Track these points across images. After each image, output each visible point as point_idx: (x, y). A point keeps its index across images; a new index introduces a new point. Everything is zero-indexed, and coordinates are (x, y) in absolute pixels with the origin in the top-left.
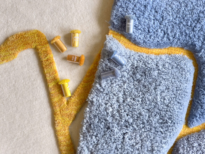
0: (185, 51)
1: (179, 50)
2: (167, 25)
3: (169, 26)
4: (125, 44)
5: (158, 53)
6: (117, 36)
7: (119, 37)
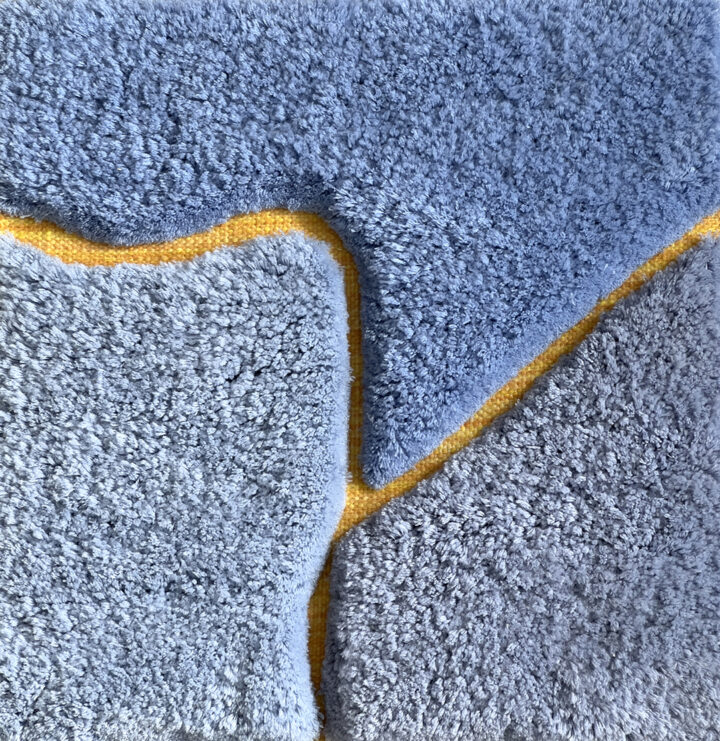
0: (295, 216)
1: (273, 220)
2: (198, 138)
3: (208, 138)
4: (66, 251)
5: (196, 250)
6: (32, 233)
7: (40, 233)
